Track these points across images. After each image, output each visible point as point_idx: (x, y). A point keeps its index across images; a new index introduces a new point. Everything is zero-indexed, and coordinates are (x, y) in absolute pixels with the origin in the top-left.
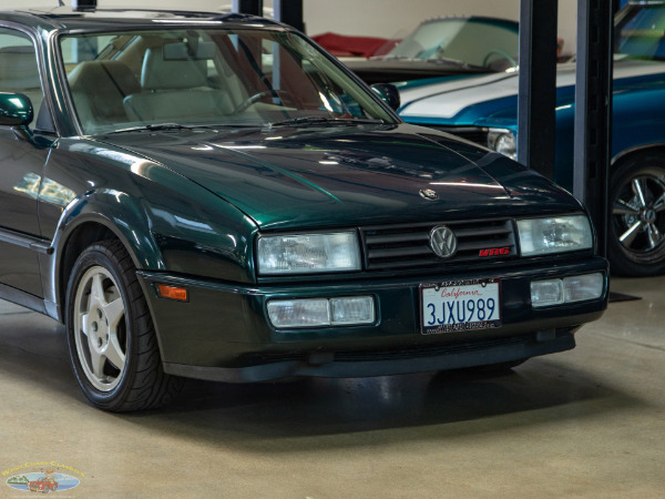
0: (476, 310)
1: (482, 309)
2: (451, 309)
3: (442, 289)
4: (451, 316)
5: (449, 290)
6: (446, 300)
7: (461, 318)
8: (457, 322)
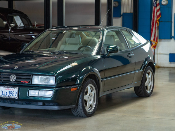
0: (12, 94)
1: (14, 94)
2: (6, 92)
3: (5, 88)
4: (6, 94)
5: (7, 88)
6: (5, 90)
7: (9, 95)
8: (7, 96)
